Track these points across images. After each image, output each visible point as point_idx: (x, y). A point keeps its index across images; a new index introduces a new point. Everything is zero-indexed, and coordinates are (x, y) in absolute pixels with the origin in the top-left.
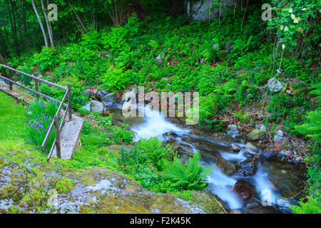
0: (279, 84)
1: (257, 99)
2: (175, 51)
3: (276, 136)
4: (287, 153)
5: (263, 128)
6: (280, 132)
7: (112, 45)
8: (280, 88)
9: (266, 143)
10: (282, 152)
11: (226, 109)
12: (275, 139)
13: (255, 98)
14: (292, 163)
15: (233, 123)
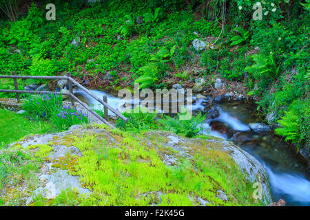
0: (202, 43)
1: (188, 59)
2: (89, 33)
3: (216, 84)
4: (231, 94)
5: (202, 80)
6: (219, 80)
7: (19, 38)
8: (204, 46)
9: (210, 91)
10: (227, 94)
11: (167, 73)
12: (216, 87)
13: (187, 58)
14: (238, 100)
15: (176, 83)
